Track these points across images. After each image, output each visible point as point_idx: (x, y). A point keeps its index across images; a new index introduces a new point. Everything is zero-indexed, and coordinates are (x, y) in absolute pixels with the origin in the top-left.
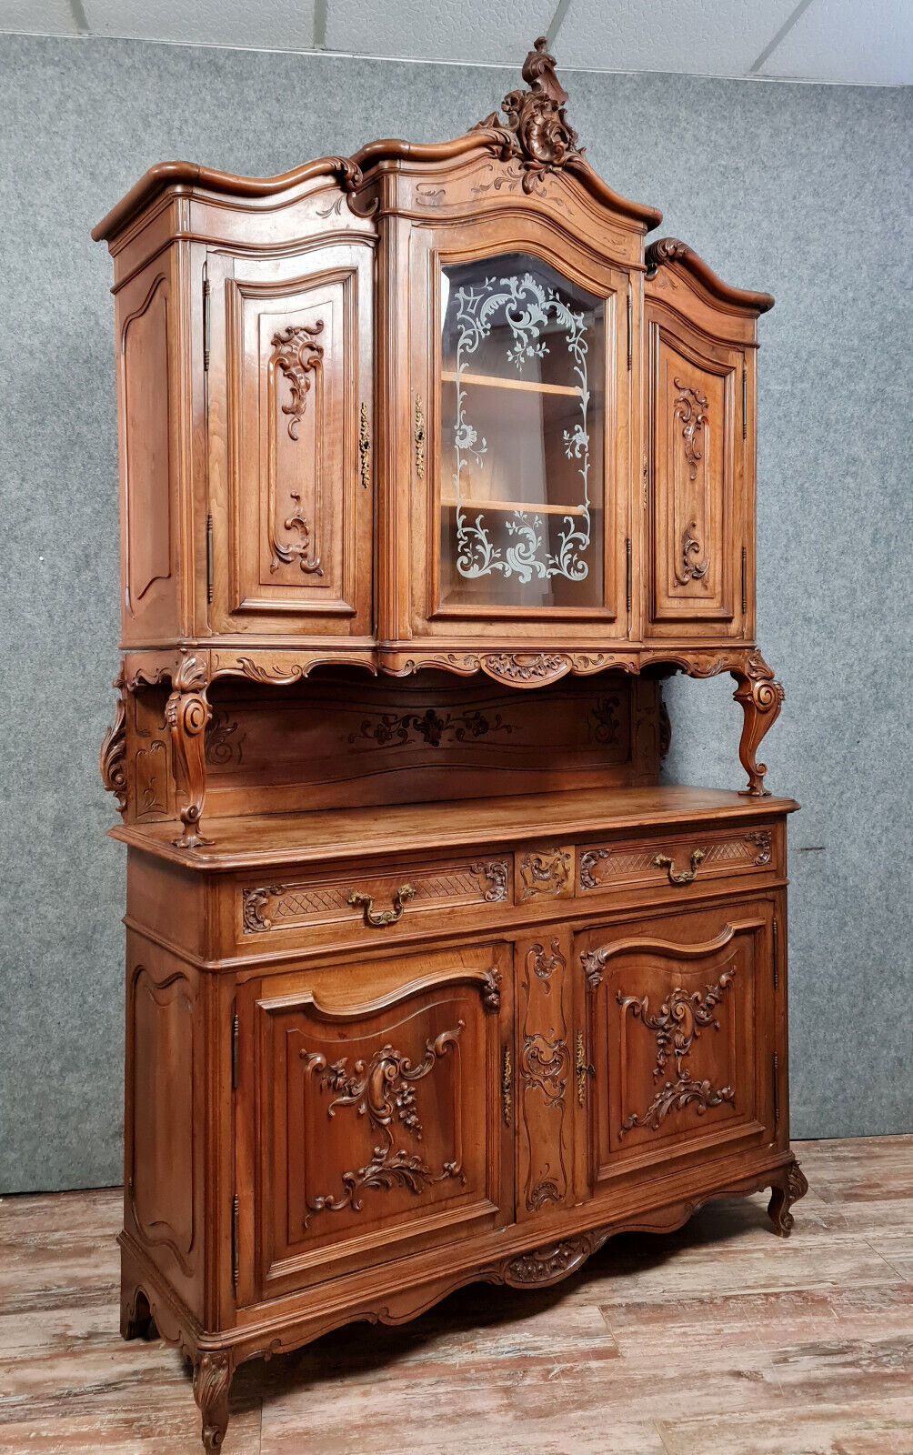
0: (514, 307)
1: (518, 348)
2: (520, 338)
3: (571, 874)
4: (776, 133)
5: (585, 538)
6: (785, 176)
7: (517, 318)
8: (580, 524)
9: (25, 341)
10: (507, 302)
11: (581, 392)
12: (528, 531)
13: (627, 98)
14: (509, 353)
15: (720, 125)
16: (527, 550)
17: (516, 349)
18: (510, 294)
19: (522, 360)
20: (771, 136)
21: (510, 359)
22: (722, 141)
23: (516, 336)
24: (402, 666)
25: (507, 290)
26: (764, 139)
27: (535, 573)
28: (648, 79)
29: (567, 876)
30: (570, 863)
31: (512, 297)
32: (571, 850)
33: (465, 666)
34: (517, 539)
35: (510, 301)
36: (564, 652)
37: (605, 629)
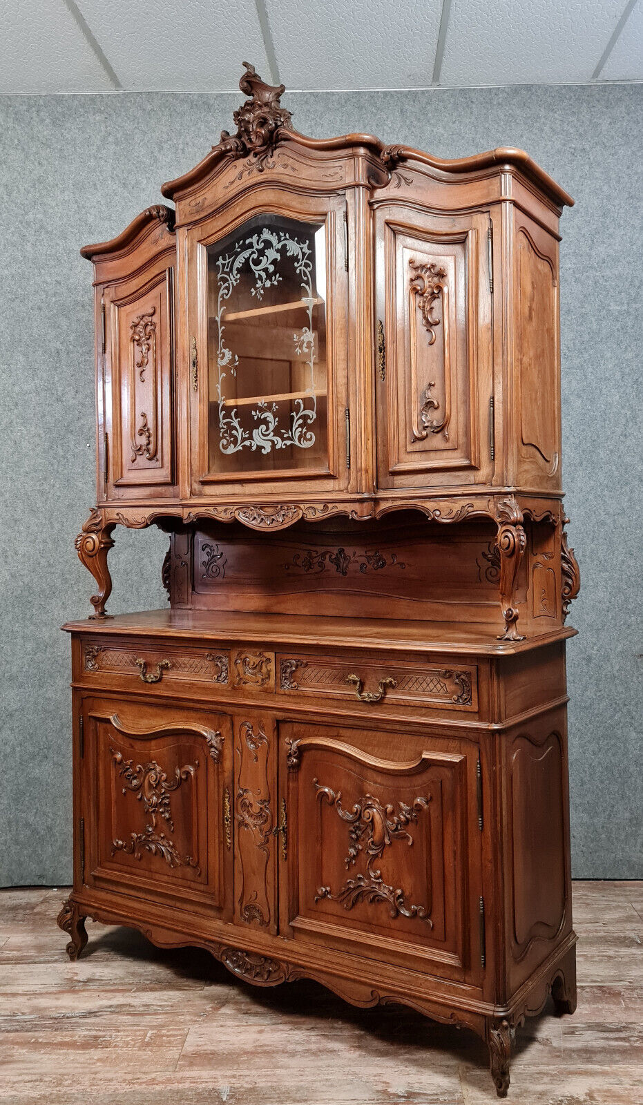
0: (255, 256)
1: (259, 284)
2: (260, 276)
3: (273, 674)
4: (614, 121)
5: (312, 414)
6: (622, 152)
7: (257, 262)
9: (79, 298)
10: (250, 255)
12: (269, 416)
13: (499, 104)
14: (253, 290)
15: (571, 119)
16: (268, 429)
17: (257, 286)
18: (253, 248)
19: (262, 292)
20: (610, 124)
21: (253, 294)
22: (572, 130)
23: (257, 276)
25: (251, 246)
26: (605, 127)
27: (274, 445)
28: (516, 90)
29: (269, 675)
30: (272, 666)
31: (254, 250)
32: (271, 655)
34: (259, 423)
35: (253, 253)
36: (297, 503)
37: (329, 484)
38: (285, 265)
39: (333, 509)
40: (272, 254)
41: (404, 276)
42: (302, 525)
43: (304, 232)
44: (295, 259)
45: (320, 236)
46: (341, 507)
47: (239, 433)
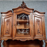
1: (22, 19)
5: (28, 30)
8: (28, 29)
11: (28, 21)
24: (13, 40)
25: (22, 15)
27: (24, 33)
33: (18, 40)
34: (22, 31)
36: (26, 39)
37: (30, 37)
38: (25, 18)
39: (30, 39)
40: (24, 16)
41: (36, 20)
42: (27, 41)
43: (28, 15)
44: (26, 17)
45: (29, 16)
46: (31, 39)
47: (20, 32)
